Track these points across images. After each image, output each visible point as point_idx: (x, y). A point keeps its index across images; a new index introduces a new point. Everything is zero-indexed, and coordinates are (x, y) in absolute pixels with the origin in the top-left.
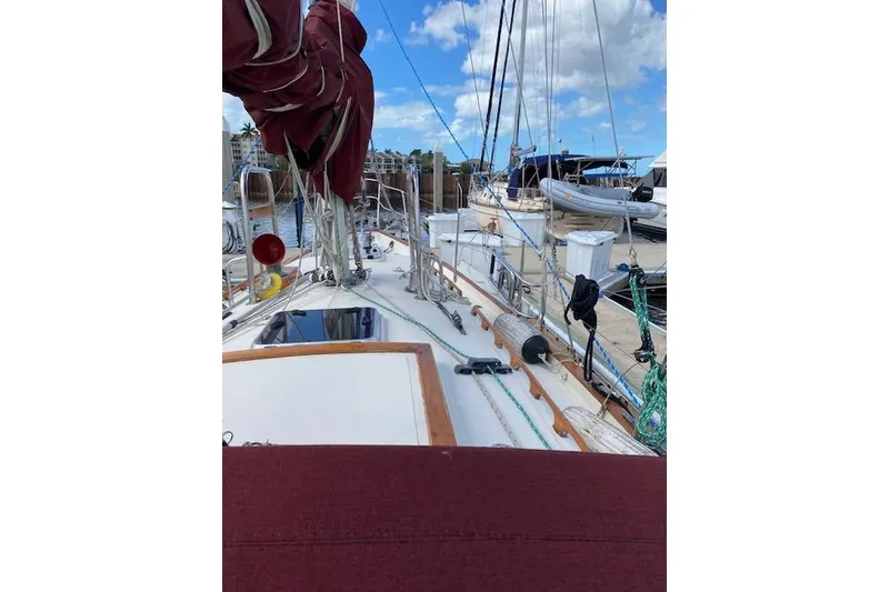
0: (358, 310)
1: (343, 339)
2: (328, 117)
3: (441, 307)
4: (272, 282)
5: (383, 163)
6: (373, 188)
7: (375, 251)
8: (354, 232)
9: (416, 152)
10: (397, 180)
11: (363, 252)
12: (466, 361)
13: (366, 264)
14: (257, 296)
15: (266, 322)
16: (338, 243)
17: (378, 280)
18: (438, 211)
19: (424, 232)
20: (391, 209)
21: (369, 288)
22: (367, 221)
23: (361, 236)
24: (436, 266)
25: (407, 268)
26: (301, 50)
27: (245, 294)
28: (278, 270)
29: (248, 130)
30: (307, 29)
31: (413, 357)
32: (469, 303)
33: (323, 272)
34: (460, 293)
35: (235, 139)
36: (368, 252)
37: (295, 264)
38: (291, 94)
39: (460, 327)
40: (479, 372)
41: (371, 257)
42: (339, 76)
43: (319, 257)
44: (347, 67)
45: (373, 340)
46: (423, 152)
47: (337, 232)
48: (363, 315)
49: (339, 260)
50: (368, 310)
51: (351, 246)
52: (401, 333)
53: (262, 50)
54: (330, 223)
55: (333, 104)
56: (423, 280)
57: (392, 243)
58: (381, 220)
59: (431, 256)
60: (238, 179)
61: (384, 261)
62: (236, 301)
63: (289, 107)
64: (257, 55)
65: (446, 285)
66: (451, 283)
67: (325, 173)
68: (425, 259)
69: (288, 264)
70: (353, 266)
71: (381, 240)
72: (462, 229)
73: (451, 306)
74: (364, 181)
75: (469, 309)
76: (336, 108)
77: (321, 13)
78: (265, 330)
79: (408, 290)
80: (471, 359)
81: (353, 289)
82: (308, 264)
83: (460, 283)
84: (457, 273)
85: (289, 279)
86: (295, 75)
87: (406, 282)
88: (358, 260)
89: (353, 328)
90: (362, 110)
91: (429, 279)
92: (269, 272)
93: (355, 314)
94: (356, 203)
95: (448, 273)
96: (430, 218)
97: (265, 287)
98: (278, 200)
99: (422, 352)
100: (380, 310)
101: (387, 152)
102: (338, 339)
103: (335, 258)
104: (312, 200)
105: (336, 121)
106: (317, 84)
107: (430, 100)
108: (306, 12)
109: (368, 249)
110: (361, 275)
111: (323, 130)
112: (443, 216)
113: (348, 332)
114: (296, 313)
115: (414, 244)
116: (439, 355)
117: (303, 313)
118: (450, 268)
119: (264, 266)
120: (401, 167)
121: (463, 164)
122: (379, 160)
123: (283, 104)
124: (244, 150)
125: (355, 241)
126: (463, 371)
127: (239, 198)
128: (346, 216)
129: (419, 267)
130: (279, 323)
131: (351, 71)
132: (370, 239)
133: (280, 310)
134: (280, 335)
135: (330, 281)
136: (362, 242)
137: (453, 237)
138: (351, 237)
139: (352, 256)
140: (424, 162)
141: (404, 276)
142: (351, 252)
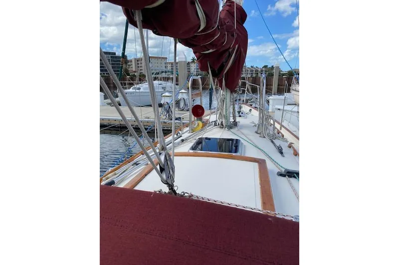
0: (232, 140)
1: (225, 152)
2: (227, 54)
3: (272, 142)
4: (198, 125)
5: (249, 72)
6: (244, 84)
7: (242, 113)
8: (234, 105)
9: (265, 67)
10: (255, 80)
11: (237, 113)
12: (283, 170)
13: (238, 119)
14: (192, 130)
15: (195, 141)
16: (226, 110)
17: (243, 127)
18: (274, 94)
19: (267, 105)
20: (251, 94)
21: (238, 130)
22: (240, 100)
23: (236, 106)
24: (272, 122)
25: (257, 122)
26: (218, 26)
27: (188, 129)
28: (201, 120)
29: (193, 59)
30: (221, 16)
31: (256, 164)
32: (287, 141)
33: (219, 122)
34: (283, 136)
35: (188, 63)
36: (239, 114)
37: (208, 118)
38: (212, 45)
39: (281, 153)
40: (290, 177)
41: (240, 116)
42: (233, 36)
43: (218, 115)
44: (237, 31)
45: (238, 154)
46: (269, 67)
47: (226, 105)
48: (235, 142)
49: (226, 118)
50: (237, 140)
51: (232, 111)
52: (251, 152)
53: (202, 28)
54: (224, 101)
55: (229, 48)
56: (264, 128)
57: (251, 110)
58: (246, 99)
59: (270, 117)
60: (189, 81)
61: (246, 118)
62: (184, 131)
63: (211, 51)
64: (200, 30)
65: (276, 131)
66: (278, 130)
67: (224, 78)
68: (266, 119)
69: (205, 118)
70: (232, 120)
71: (246, 108)
72: (286, 103)
73: (277, 142)
74: (240, 82)
75: (287, 144)
76: (230, 50)
77: (228, 8)
78: (194, 144)
79: (256, 132)
80: (286, 170)
81: (232, 130)
82: (213, 118)
83: (283, 131)
84: (282, 126)
85: (205, 124)
86: (214, 37)
87: (256, 129)
88: (234, 117)
89: (229, 148)
90: (242, 50)
91: (267, 128)
92: (197, 120)
93: (231, 142)
94: (235, 92)
95: (278, 126)
96: (270, 97)
97: (195, 127)
98: (203, 89)
99: (261, 163)
100: (242, 141)
101: (252, 67)
102: (222, 152)
103: (224, 116)
104: (217, 90)
105: (230, 56)
106: (223, 40)
107: (275, 41)
108: (221, 8)
109: (239, 112)
110: (235, 124)
111: (224, 60)
112: (277, 97)
113: (227, 149)
114: (206, 138)
115: (261, 111)
116: (270, 165)
117: (209, 139)
118: (279, 123)
119: (196, 118)
120: (258, 74)
121: (289, 72)
122: (248, 71)
123: (208, 50)
124: (191, 68)
125: (234, 109)
126: (281, 175)
127: (188, 88)
128: (231, 97)
129: (263, 122)
130: (199, 142)
131: (238, 32)
132: (240, 108)
133: (200, 137)
134: (200, 147)
135: (222, 126)
136: (237, 109)
137: (281, 107)
138: (232, 106)
139: (232, 115)
140: (269, 72)
141: (255, 126)
142: (231, 113)
